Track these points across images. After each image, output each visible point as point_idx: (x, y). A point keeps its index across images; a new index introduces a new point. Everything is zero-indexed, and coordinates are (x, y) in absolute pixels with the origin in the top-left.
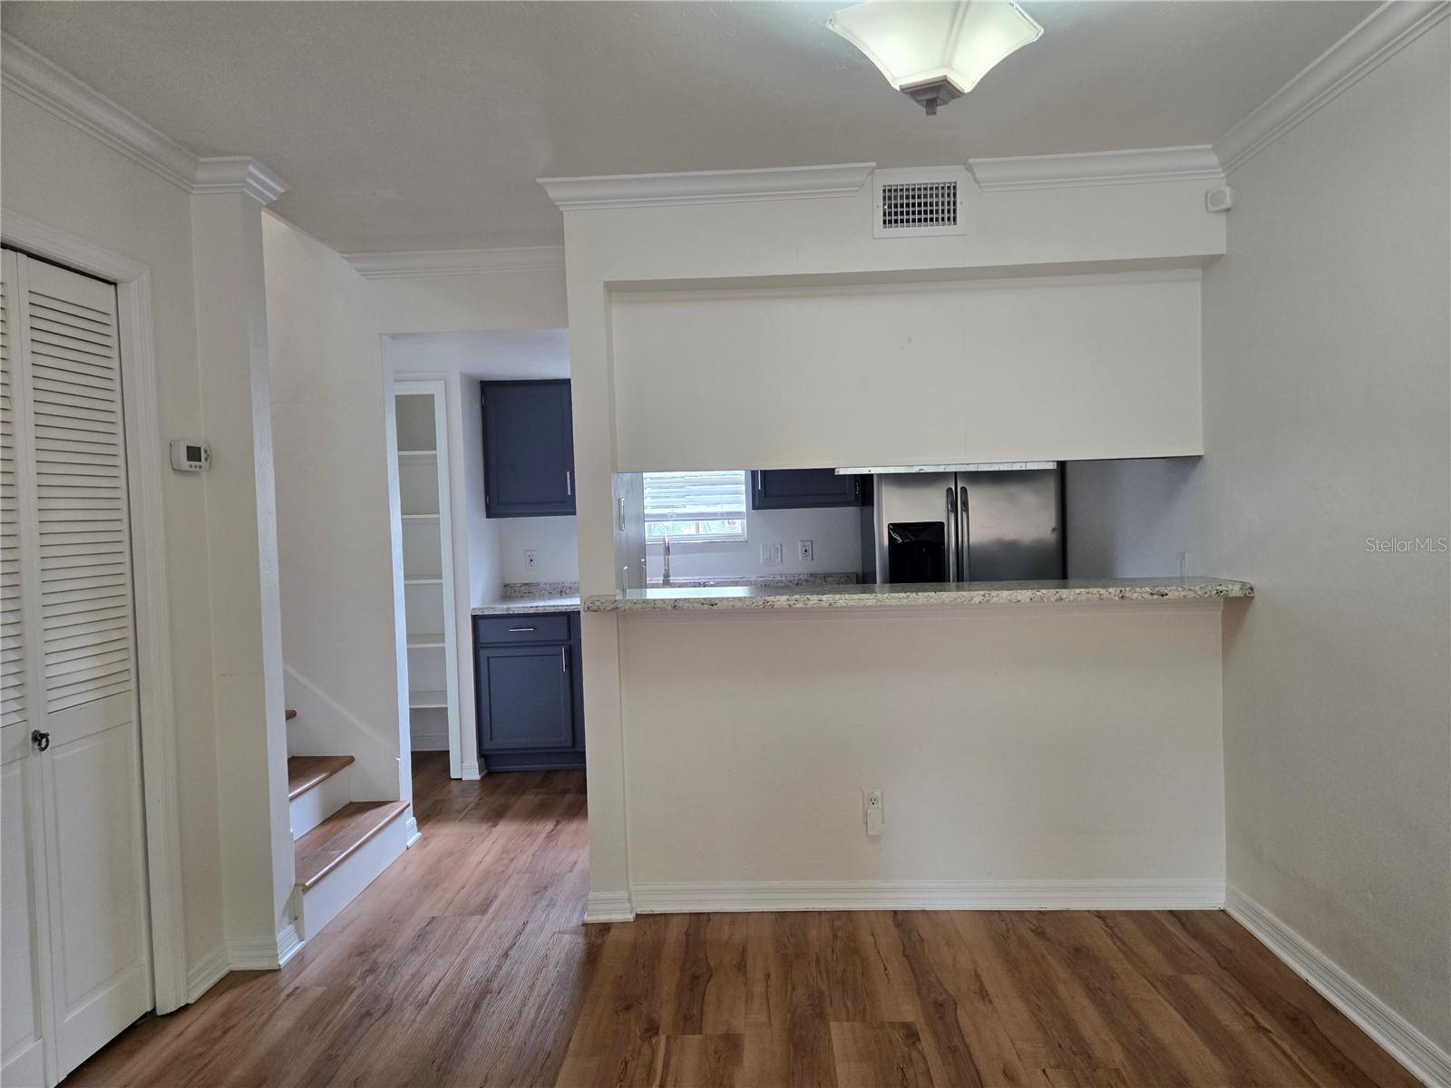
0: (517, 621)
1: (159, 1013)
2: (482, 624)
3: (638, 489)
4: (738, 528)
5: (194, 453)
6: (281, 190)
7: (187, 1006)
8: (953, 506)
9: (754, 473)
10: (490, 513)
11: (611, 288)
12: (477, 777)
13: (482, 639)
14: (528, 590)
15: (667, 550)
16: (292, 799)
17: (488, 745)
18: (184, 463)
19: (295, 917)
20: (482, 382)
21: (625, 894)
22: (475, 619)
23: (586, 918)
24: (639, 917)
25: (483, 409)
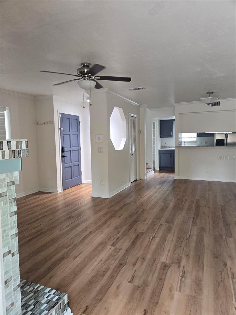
0: (165, 151)
2: (160, 151)
3: (181, 135)
4: (195, 140)
5: (140, 132)
7: (139, 180)
8: (226, 137)
9: (198, 133)
10: (161, 137)
11: (179, 114)
12: (159, 170)
13: (160, 153)
14: (165, 147)
15: (184, 142)
17: (160, 166)
20: (161, 120)
22: (159, 150)
23: (174, 179)
24: (180, 179)
25: (160, 124)
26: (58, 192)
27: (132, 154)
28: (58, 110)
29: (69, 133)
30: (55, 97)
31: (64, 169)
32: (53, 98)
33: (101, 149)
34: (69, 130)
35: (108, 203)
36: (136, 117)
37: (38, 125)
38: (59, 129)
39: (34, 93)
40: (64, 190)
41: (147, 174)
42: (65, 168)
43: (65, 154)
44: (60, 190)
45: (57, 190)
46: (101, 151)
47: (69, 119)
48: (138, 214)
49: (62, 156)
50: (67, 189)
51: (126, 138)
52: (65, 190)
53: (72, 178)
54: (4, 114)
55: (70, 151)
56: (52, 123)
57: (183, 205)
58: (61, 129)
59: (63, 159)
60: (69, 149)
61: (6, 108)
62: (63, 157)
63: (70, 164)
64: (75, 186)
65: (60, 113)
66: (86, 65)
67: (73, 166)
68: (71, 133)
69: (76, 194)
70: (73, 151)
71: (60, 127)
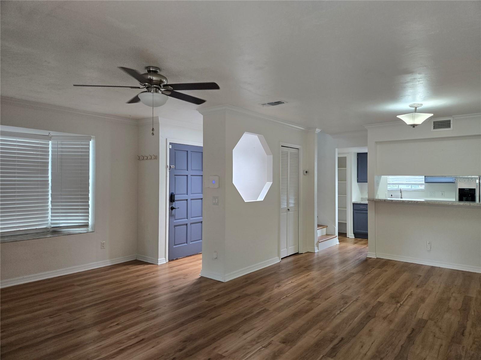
0: (363, 205)
1: (299, 253)
2: (355, 205)
4: (423, 187)
5: (306, 172)
6: (320, 130)
7: (302, 253)
9: (426, 177)
10: (358, 182)
11: (376, 143)
15: (401, 192)
16: (318, 229)
17: (355, 231)
18: (305, 174)
19: (318, 246)
20: (357, 153)
21: (375, 253)
22: (353, 204)
23: (367, 256)
24: (377, 258)
25: (357, 159)
26: (159, 264)
27: (288, 210)
28: (166, 139)
29: (186, 173)
30: (161, 121)
31: (173, 228)
32: (159, 121)
33: (217, 199)
34: (186, 168)
35: (217, 290)
36: (298, 149)
37: (140, 160)
38: (167, 166)
39: (130, 116)
40: (170, 260)
41: (319, 244)
42: (175, 226)
43: (175, 204)
44: (163, 260)
45: (158, 260)
46: (216, 202)
47: (187, 151)
48: (245, 317)
49: (170, 207)
50: (177, 259)
51: (272, 183)
52: (173, 260)
53: (187, 243)
54: (89, 145)
55: (187, 200)
56: (157, 158)
57: (342, 310)
58: (170, 167)
59: (171, 212)
60: (185, 197)
61: (92, 136)
62: (172, 209)
63: (185, 221)
64: (193, 255)
65: (170, 144)
66: (151, 70)
67: (191, 224)
68: (189, 173)
69: (182, 270)
70: (191, 199)
71: (168, 164)
